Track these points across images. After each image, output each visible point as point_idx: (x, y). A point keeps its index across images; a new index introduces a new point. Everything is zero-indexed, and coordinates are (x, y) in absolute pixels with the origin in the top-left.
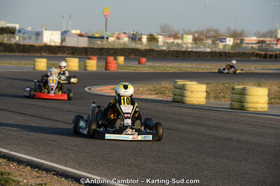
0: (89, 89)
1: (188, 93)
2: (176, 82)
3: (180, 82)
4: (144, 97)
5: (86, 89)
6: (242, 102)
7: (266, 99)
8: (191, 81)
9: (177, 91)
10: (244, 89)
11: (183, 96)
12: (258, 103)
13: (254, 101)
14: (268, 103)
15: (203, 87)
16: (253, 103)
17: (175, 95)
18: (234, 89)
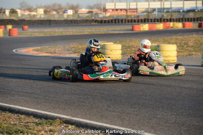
0: (16, 51)
3: (101, 43)
4: (68, 56)
5: (14, 51)
7: (175, 53)
10: (158, 46)
12: (169, 56)
13: (167, 55)
14: (177, 57)
15: (119, 46)
16: (166, 57)
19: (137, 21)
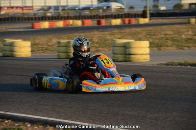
1: (16, 49)
2: (5, 41)
3: (9, 40)
6: (67, 53)
8: (16, 39)
9: (7, 48)
10: (69, 43)
11: (12, 51)
17: (5, 51)
18: (59, 43)
19: (34, 19)
